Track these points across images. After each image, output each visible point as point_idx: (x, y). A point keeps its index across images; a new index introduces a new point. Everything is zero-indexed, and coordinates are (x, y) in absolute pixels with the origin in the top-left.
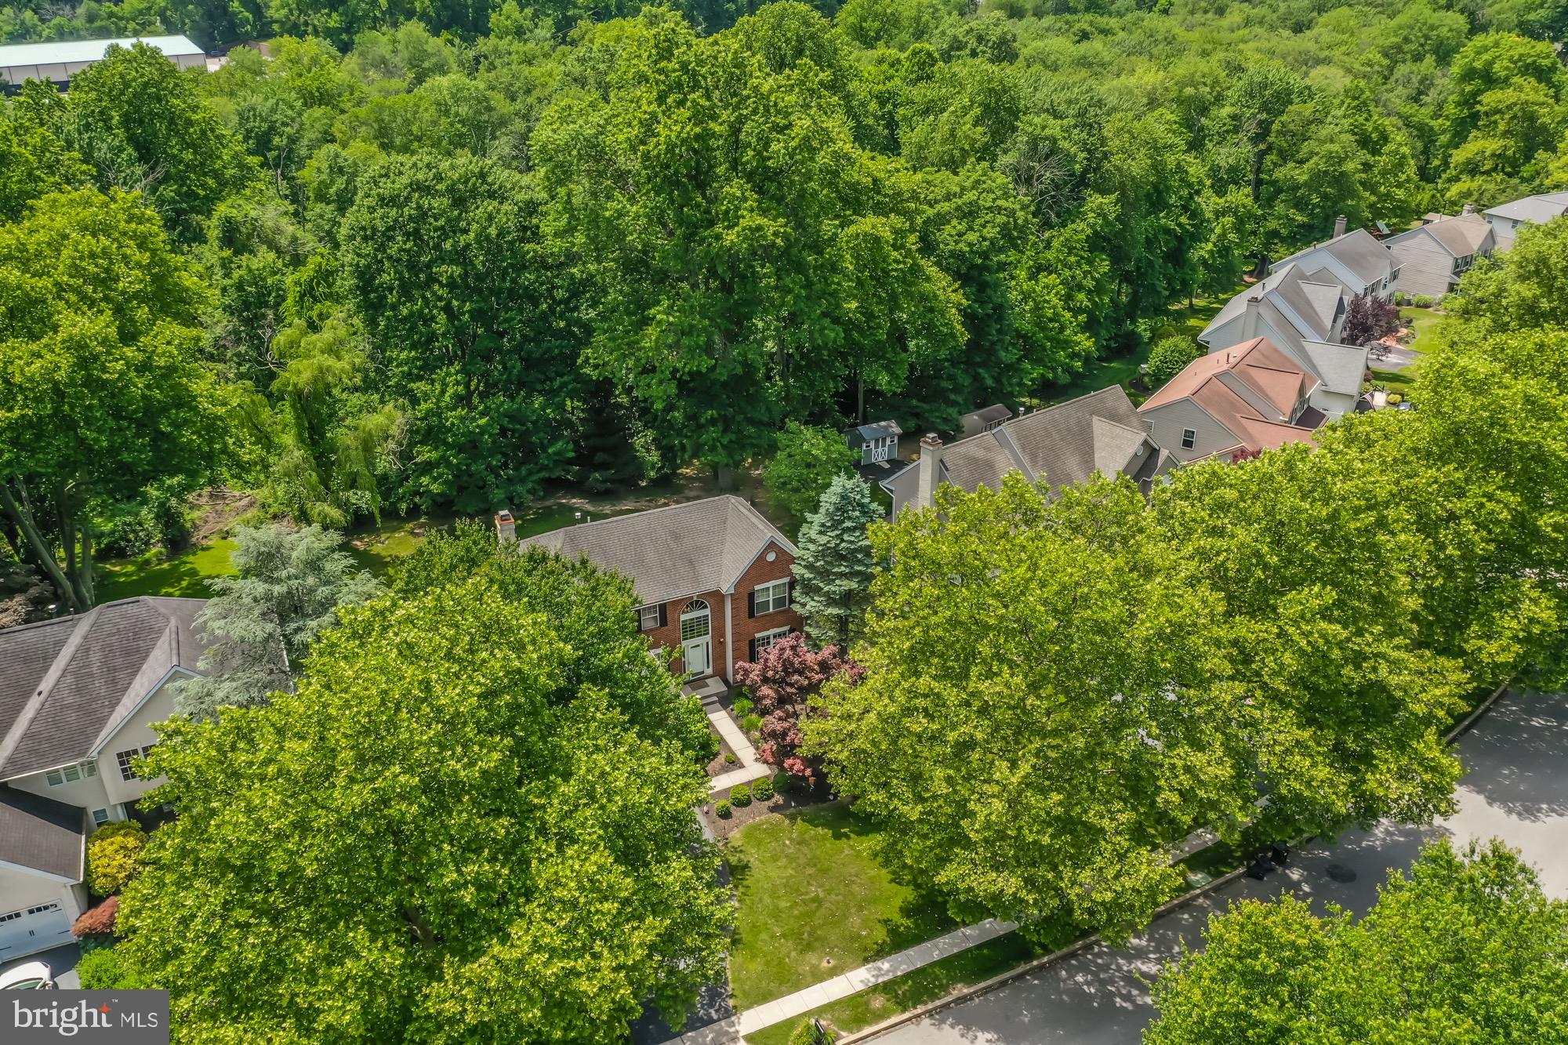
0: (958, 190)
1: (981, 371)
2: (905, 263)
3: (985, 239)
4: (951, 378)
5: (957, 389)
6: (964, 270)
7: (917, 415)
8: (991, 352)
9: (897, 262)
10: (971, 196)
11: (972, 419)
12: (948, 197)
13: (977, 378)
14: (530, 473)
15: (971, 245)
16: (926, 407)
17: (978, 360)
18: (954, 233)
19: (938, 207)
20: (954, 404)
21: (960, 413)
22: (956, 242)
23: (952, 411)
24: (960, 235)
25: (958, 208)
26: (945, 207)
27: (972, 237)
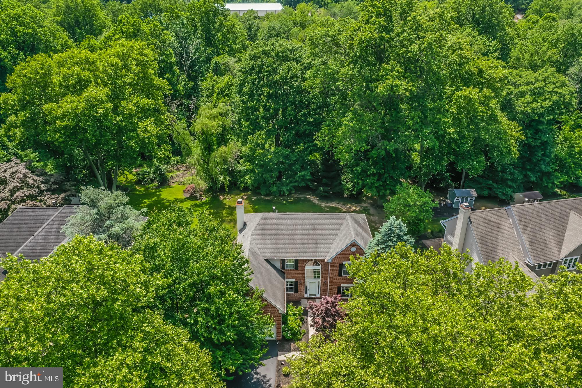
0: (534, 81)
1: (529, 173)
2: (487, 113)
3: (542, 107)
4: (511, 174)
5: (514, 180)
6: (527, 121)
7: (490, 189)
8: (537, 164)
9: (482, 112)
10: (541, 84)
11: (518, 196)
12: (527, 84)
13: (526, 176)
14: (291, 182)
15: (533, 109)
16: (495, 185)
17: (528, 167)
18: (525, 101)
19: (520, 88)
20: (510, 187)
21: (514, 192)
22: (525, 107)
23: (509, 191)
24: (528, 103)
25: (531, 90)
26: (524, 88)
27: (535, 105)
